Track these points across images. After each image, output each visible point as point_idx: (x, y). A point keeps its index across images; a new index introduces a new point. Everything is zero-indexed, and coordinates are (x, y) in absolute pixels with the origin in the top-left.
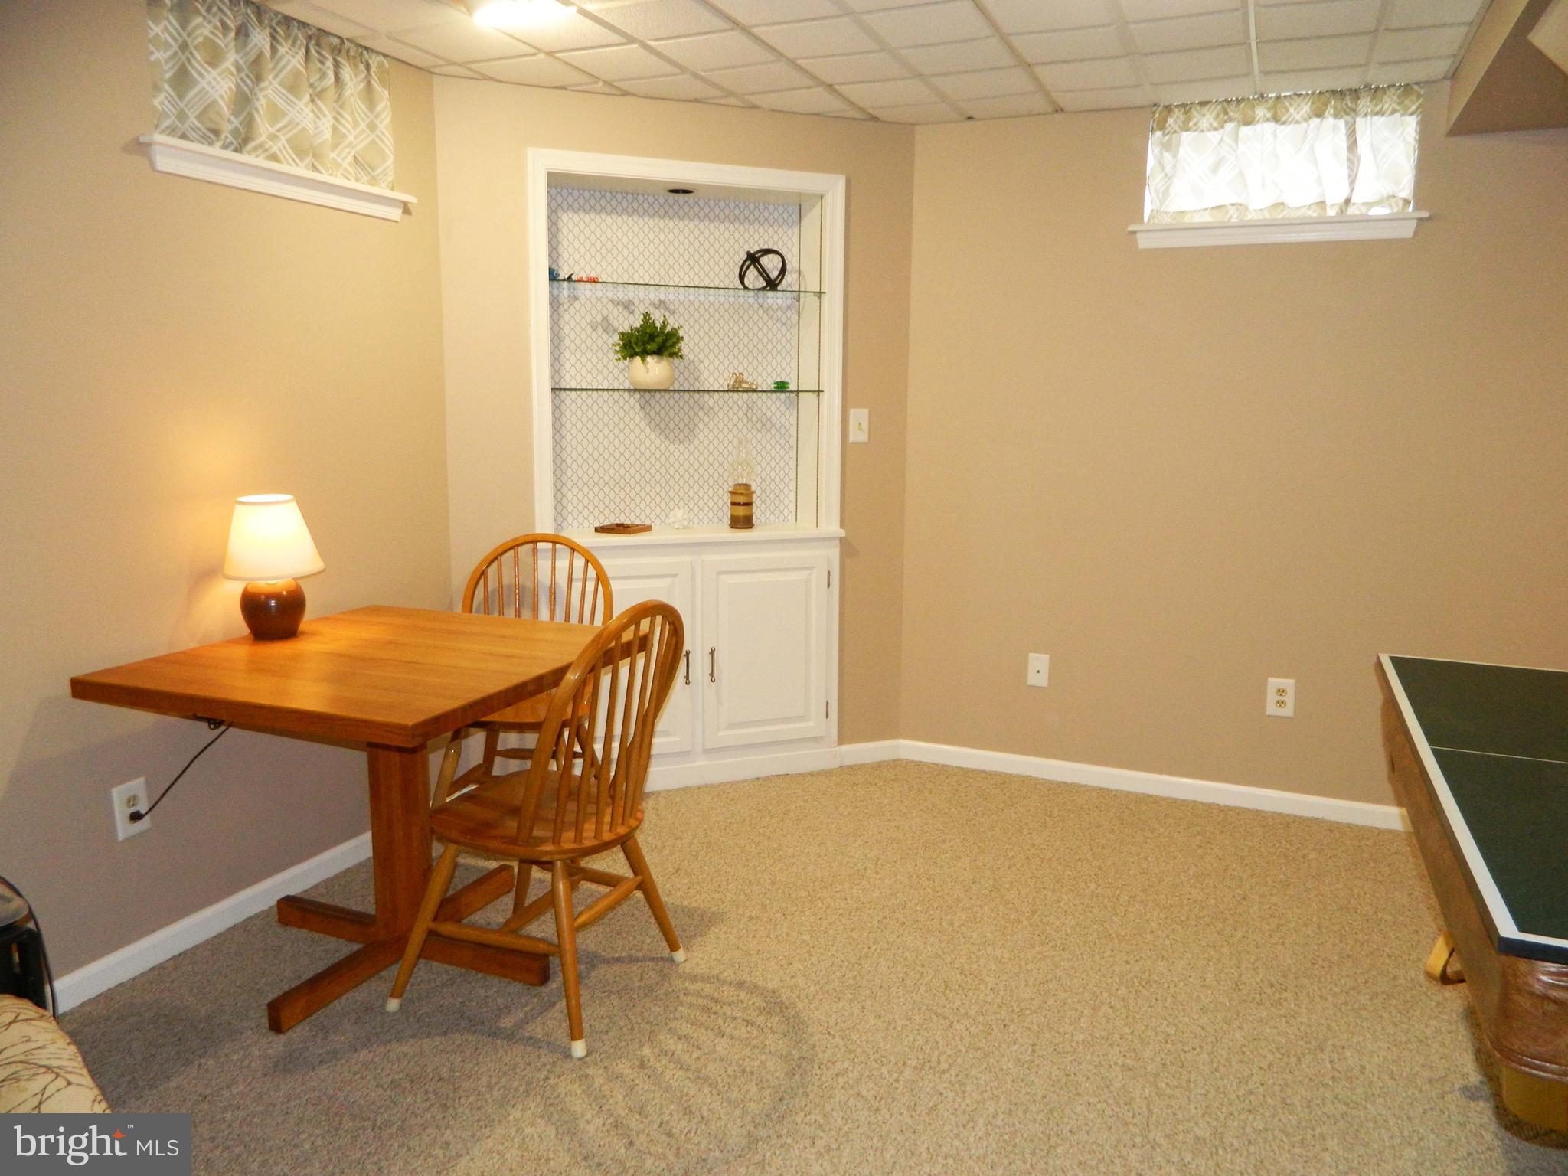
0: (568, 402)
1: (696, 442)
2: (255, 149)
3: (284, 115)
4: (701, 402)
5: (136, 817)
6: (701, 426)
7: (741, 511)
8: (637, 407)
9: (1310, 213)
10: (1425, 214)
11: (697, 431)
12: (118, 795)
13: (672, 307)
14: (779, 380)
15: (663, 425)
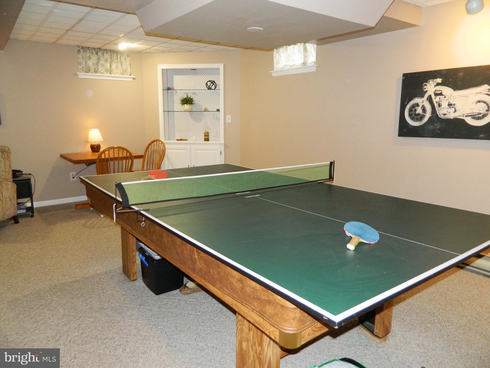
0: (175, 114)
1: (202, 123)
2: (98, 72)
3: (105, 65)
4: (203, 114)
5: (73, 178)
6: (203, 119)
7: (206, 137)
8: (189, 115)
9: (300, 66)
10: (317, 66)
11: (202, 120)
12: (71, 174)
13: (196, 94)
14: (218, 109)
15: (194, 119)
